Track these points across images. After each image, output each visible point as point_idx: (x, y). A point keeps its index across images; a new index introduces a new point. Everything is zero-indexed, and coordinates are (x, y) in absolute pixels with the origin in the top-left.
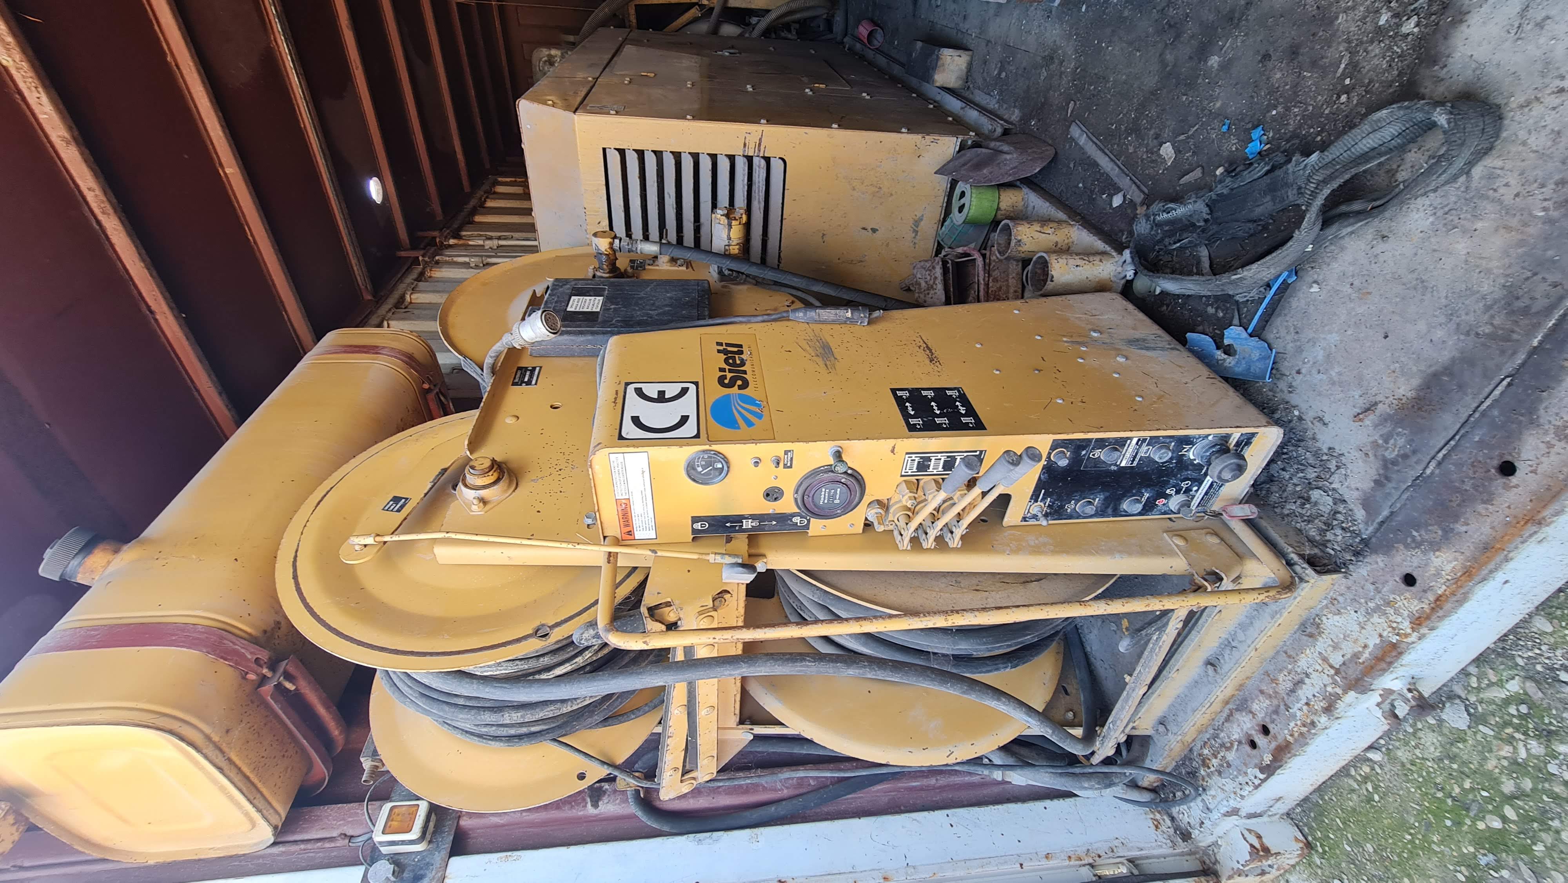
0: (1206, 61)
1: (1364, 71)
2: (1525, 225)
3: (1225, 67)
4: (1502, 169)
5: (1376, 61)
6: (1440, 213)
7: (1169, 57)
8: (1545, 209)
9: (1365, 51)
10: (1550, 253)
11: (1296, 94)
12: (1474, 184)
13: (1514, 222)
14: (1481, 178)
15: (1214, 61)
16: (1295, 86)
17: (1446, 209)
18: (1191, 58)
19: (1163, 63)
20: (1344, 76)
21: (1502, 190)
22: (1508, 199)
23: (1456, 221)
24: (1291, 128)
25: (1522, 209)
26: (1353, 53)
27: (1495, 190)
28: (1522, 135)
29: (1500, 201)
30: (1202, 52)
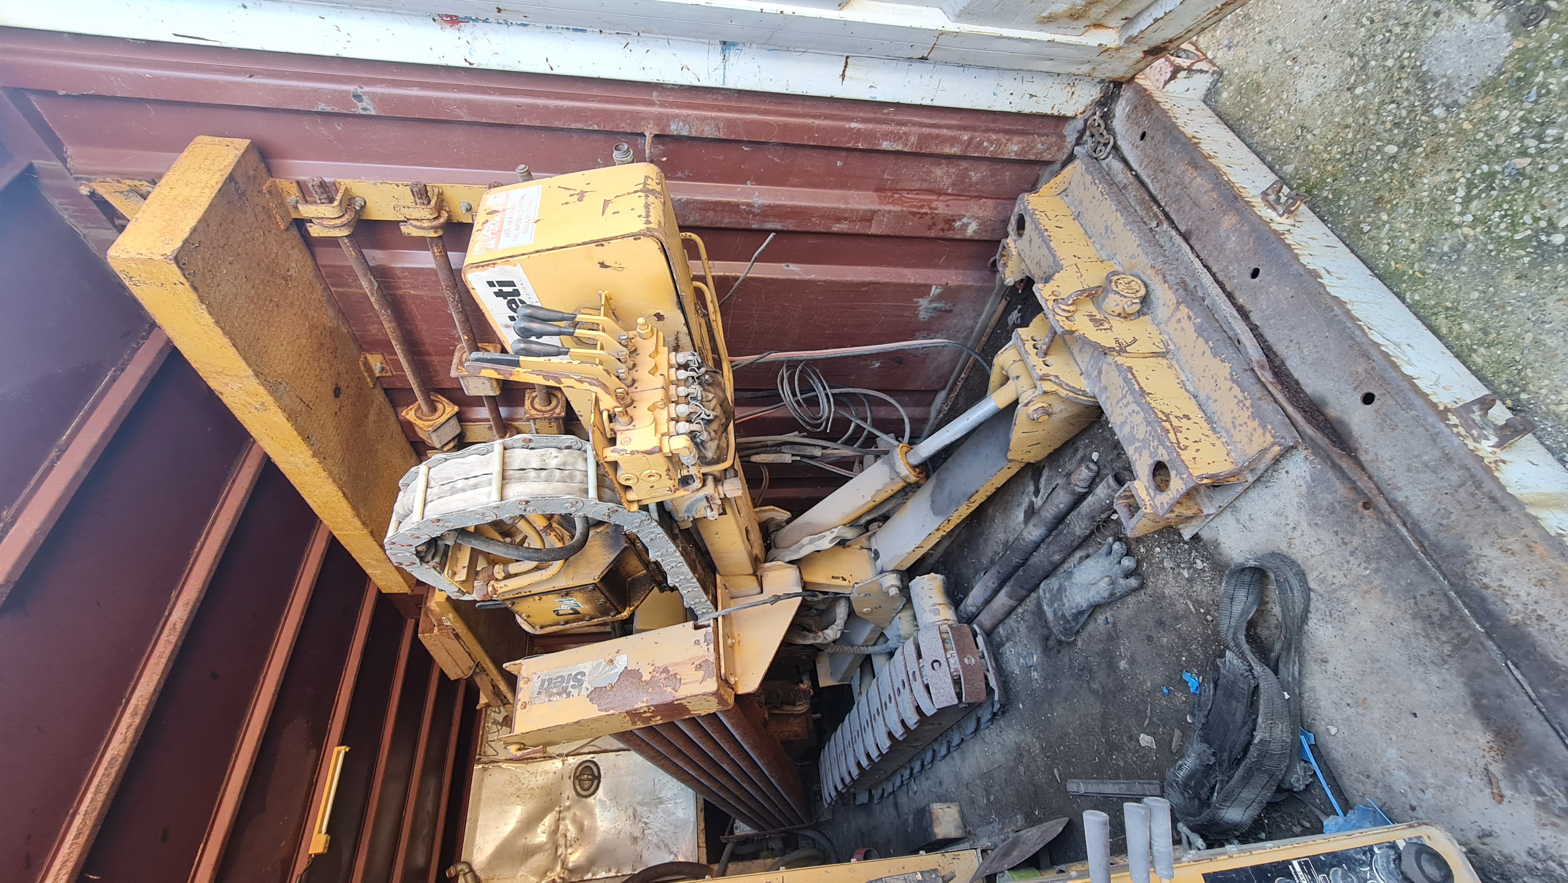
0: (1118, 668)
1: (1205, 599)
2: (1371, 583)
3: (1132, 661)
4: (1321, 573)
5: (1204, 592)
6: (1328, 619)
7: (1095, 686)
8: (1366, 569)
9: (1194, 592)
10: (1403, 583)
11: (1185, 640)
12: (1321, 591)
13: (1364, 587)
14: (1319, 586)
15: (1123, 664)
16: (1180, 637)
17: (1328, 614)
18: (1109, 676)
19: (1094, 692)
20: (1198, 611)
21: (1336, 581)
22: (1344, 581)
23: (1341, 614)
24: (1202, 657)
25: (1358, 579)
26: (1190, 597)
27: (1334, 584)
28: (1306, 554)
29: (1343, 586)
30: (1112, 666)
